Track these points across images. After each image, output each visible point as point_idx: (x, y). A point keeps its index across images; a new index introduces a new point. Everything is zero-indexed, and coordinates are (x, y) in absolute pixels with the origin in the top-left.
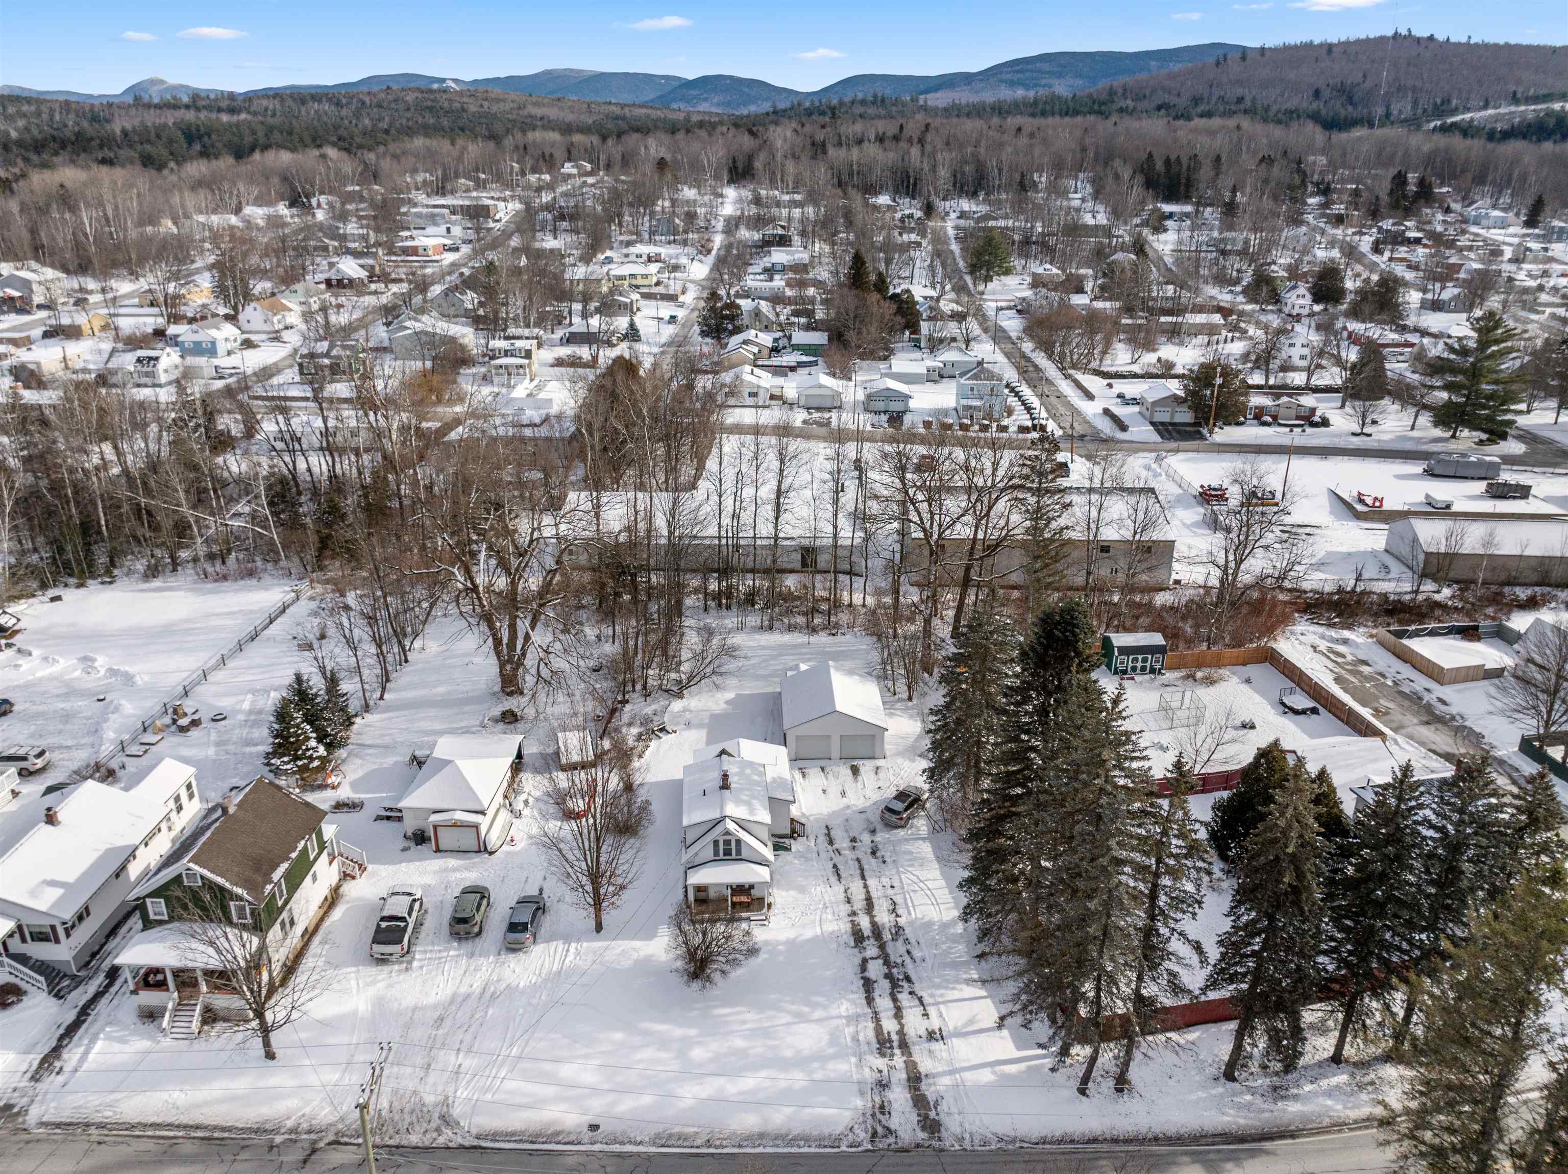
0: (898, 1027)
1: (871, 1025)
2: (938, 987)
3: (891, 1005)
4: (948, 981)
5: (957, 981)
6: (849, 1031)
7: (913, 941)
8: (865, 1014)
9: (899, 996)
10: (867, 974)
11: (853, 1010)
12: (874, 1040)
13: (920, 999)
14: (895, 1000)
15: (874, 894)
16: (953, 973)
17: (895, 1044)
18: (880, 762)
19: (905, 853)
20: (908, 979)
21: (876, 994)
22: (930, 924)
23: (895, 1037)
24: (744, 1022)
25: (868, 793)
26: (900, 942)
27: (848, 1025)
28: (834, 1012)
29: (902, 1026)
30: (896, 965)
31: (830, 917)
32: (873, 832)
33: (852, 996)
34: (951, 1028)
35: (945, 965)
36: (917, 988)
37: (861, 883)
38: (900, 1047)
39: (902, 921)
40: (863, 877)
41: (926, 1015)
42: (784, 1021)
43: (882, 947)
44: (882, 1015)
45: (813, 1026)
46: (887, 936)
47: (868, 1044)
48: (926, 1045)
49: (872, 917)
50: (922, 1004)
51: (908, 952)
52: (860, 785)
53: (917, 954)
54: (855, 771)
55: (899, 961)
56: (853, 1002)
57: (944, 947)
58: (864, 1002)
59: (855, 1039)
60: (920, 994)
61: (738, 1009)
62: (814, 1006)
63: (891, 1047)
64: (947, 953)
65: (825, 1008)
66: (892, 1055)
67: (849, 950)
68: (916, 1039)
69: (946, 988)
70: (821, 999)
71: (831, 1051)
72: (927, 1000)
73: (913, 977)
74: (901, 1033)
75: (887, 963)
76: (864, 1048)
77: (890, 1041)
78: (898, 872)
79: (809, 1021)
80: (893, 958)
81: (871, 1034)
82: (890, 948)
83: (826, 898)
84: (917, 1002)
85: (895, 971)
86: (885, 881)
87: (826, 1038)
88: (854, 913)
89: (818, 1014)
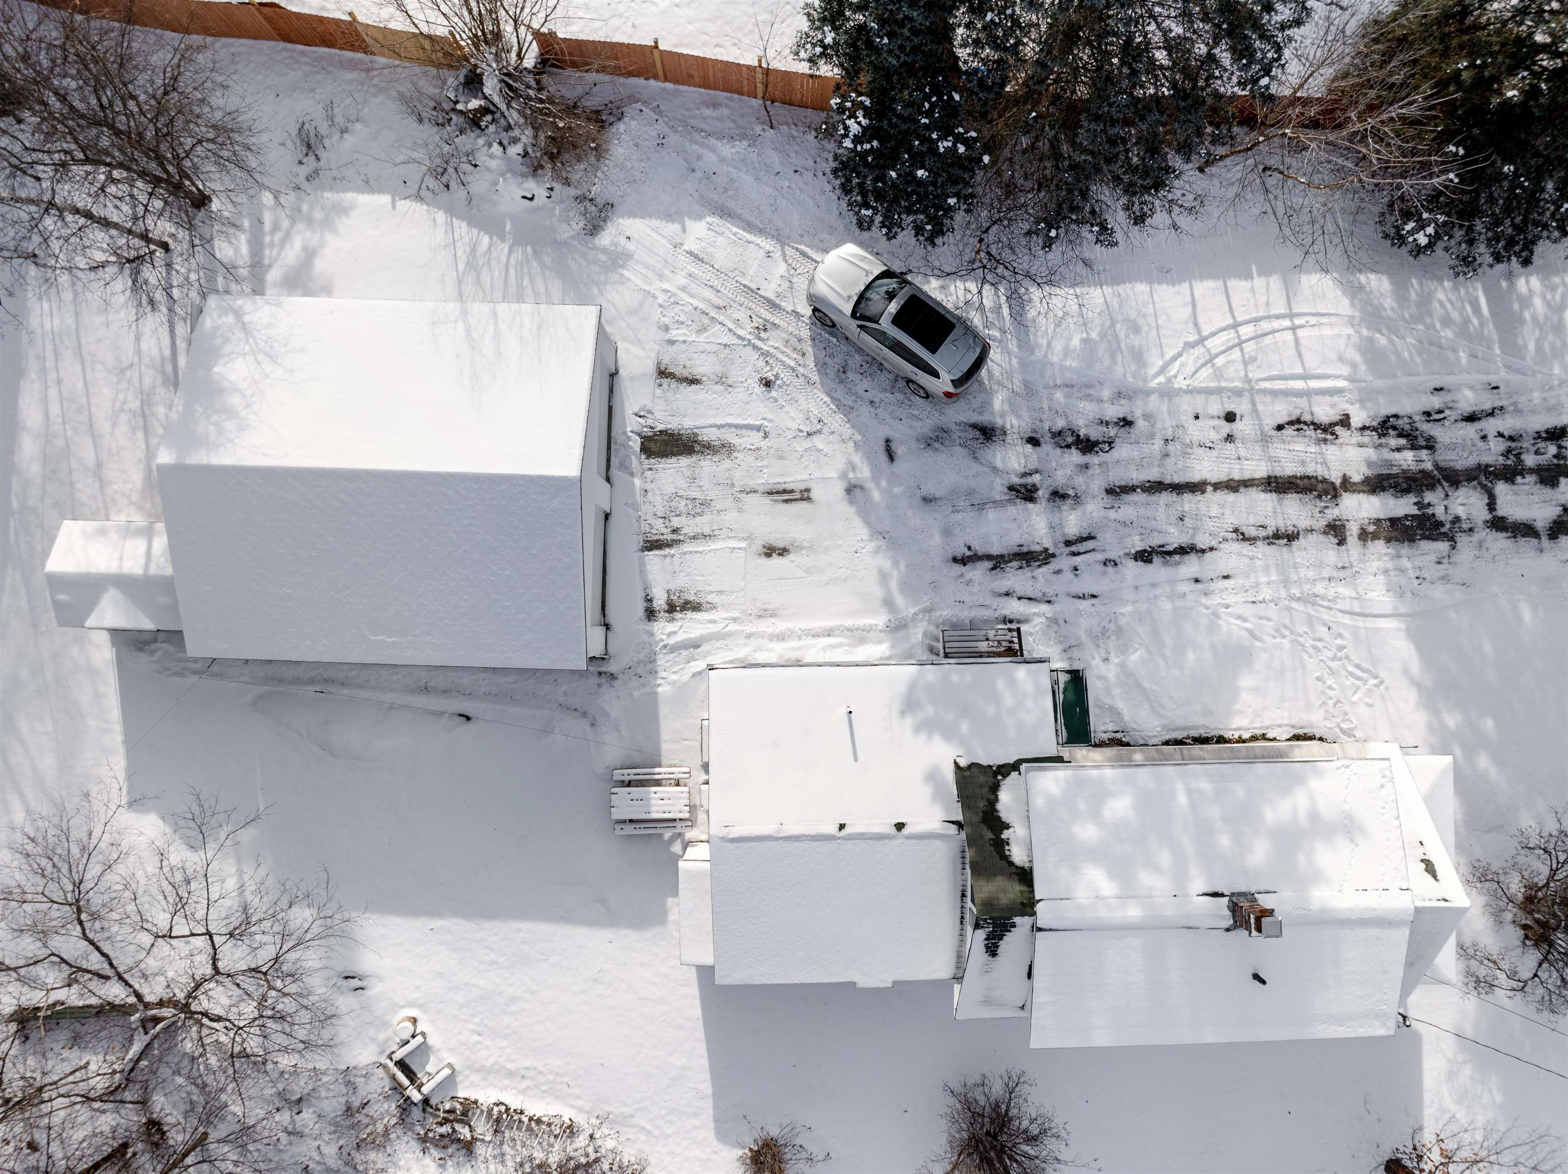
7: (1435, 402)
10: (1540, 526)
15: (1260, 470)
19: (1079, 361)
20: (1558, 434)
26: (1435, 432)
30: (1511, 453)
39: (1362, 414)
43: (1451, 477)
46: (1412, 461)
51: (1471, 418)
52: (745, 439)
53: (1474, 400)
55: (1497, 444)
67: (1462, 558)
78: (1166, 392)
80: (1490, 457)
82: (1455, 459)
85: (1530, 460)
86: (1203, 432)
88: (1334, 530)
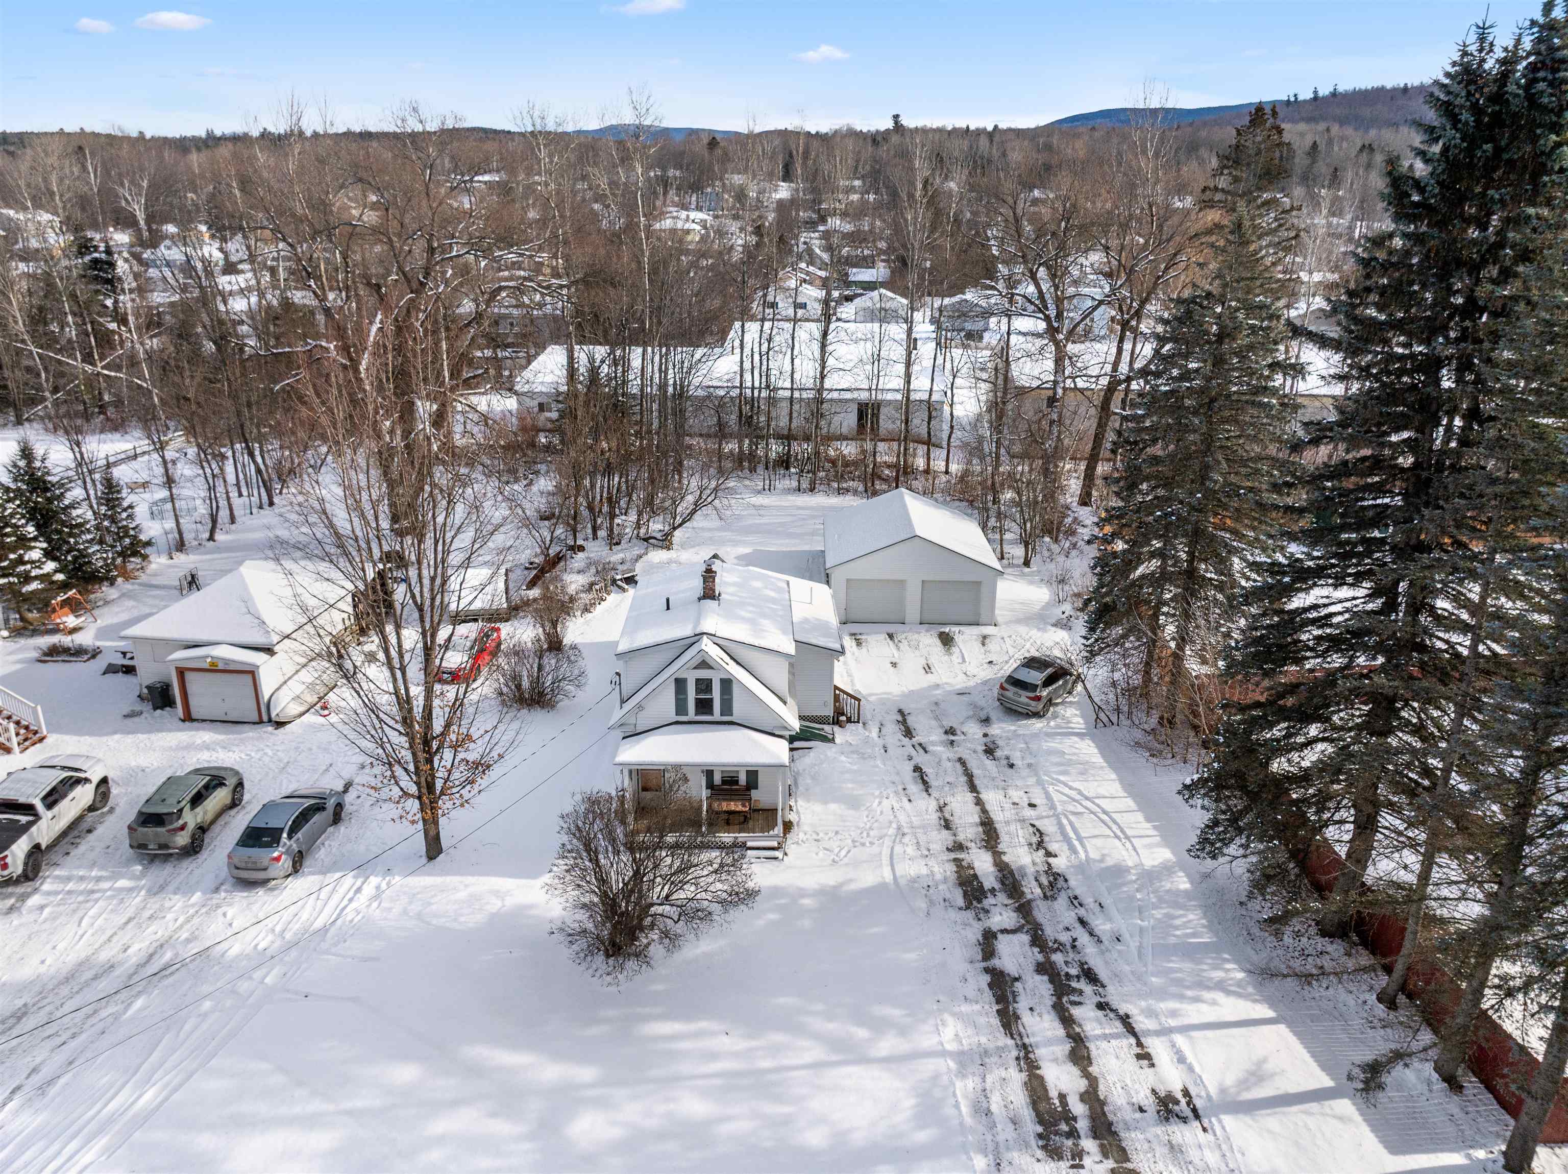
0: (1082, 1084)
1: (1017, 1078)
2: (1162, 994)
3: (1061, 1032)
4: (1179, 982)
5: (1203, 984)
6: (966, 1087)
7: (1089, 900)
8: (1000, 1050)
9: (1076, 1012)
10: (995, 962)
11: (970, 1039)
12: (1027, 1114)
13: (1125, 1020)
14: (1067, 1021)
15: (997, 816)
16: (1188, 966)
17: (1082, 1125)
18: (988, 630)
19: (1051, 752)
20: (1090, 976)
21: (1022, 1006)
22: (1119, 871)
23: (1078, 1108)
24: (713, 1056)
25: (972, 669)
26: (1062, 902)
27: (962, 1074)
28: (928, 1042)
29: (1093, 1081)
30: (1060, 947)
31: (911, 850)
32: (986, 721)
33: (965, 1008)
34: (1213, 1091)
35: (1166, 951)
36: (1113, 995)
37: (970, 797)
38: (1095, 1134)
39: (1060, 863)
40: (973, 788)
41: (1144, 1056)
42: (808, 1058)
43: (1024, 909)
44: (1041, 1053)
45: (875, 1071)
46: (1032, 890)
47: (1015, 1122)
48: (1159, 1130)
49: (997, 855)
50: (1131, 1030)
51: (1082, 922)
52: (956, 658)
53: (1101, 926)
54: (946, 640)
55: (1065, 938)
56: (968, 1021)
57: (1158, 914)
58: (996, 1021)
59: (983, 1111)
60: (1123, 1008)
61: (703, 1025)
62: (879, 1026)
63: (1073, 1134)
64: (1166, 925)
65: (903, 1031)
66: (1078, 1154)
67: (953, 914)
68: (1130, 1115)
69: (1181, 997)
70: (895, 1013)
71: (923, 1136)
72: (1141, 1023)
73: (1103, 974)
74: (1091, 1096)
75: (1038, 940)
76: (1006, 1132)
77: (1070, 1118)
78: (1040, 783)
79: (864, 1060)
80: (1050, 932)
81: (1019, 1098)
82: (1041, 912)
83: (902, 818)
84: (1118, 1027)
85: (1057, 958)
86: (1016, 795)
87: (909, 1102)
88: (959, 847)
89: (887, 1045)
